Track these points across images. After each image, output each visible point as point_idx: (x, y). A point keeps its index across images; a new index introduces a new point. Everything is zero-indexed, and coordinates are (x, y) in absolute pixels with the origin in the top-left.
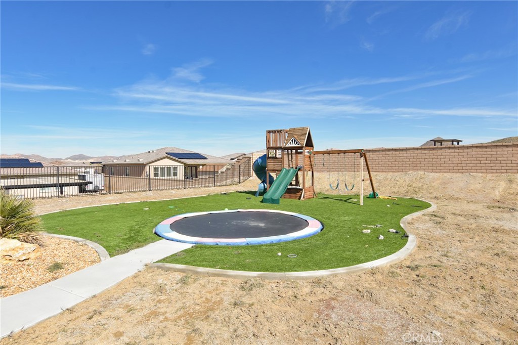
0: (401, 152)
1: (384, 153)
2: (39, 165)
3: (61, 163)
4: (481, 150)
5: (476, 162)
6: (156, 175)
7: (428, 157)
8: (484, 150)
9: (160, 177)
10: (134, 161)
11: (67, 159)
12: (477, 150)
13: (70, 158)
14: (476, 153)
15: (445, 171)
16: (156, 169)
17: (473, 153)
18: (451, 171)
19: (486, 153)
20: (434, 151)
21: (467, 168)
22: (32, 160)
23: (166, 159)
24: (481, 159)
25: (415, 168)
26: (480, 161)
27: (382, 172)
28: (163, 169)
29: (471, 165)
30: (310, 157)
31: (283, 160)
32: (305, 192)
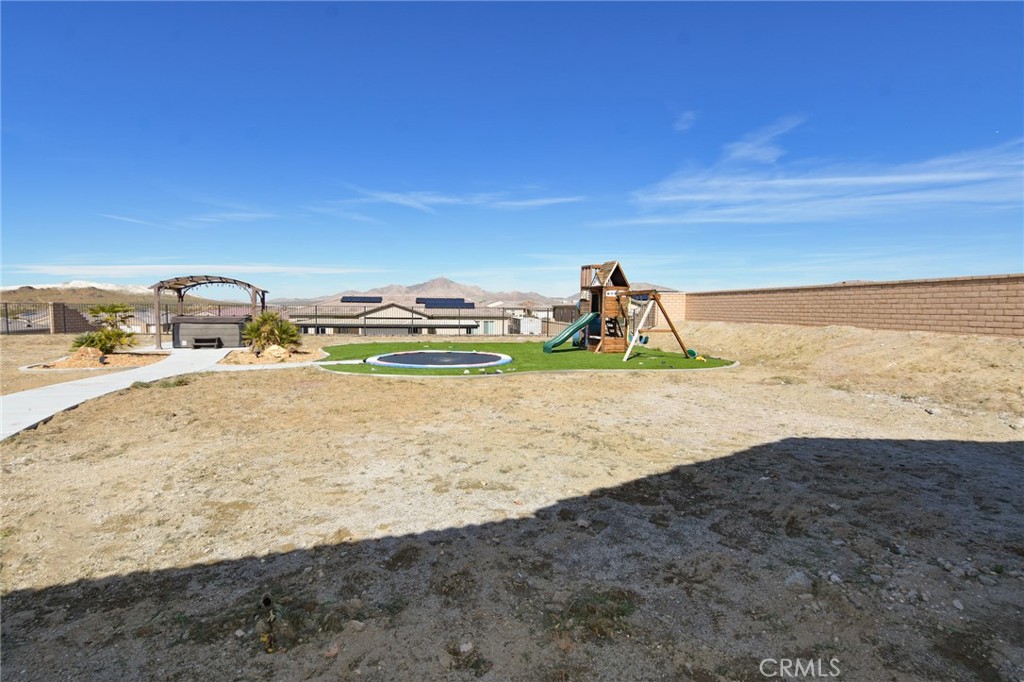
0: (838, 292)
1: (815, 293)
2: (471, 306)
4: (954, 289)
5: (945, 311)
7: (873, 301)
8: (959, 288)
12: (948, 289)
14: (945, 295)
15: (897, 326)
17: (940, 295)
18: (906, 327)
19: (961, 295)
20: (883, 291)
21: (930, 322)
24: (952, 306)
25: (855, 320)
26: (952, 309)
27: (812, 325)
29: (937, 317)
30: (618, 300)
31: (590, 303)
32: (604, 344)
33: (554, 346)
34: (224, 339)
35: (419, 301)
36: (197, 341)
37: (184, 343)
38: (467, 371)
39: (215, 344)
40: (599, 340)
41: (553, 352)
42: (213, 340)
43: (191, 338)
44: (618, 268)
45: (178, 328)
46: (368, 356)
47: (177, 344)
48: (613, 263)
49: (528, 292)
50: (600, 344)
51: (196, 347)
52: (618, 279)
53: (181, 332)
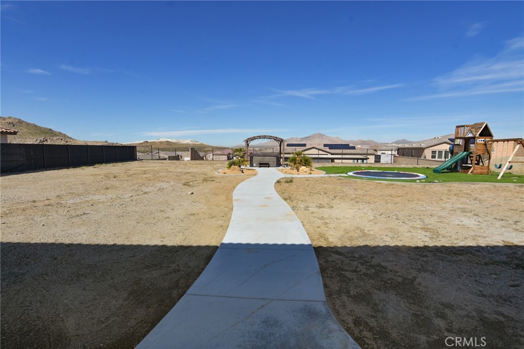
2: (354, 148)
3: (378, 146)
6: (433, 157)
9: (436, 159)
10: (418, 146)
11: (392, 143)
13: (394, 143)
16: (434, 152)
22: (351, 145)
23: (445, 144)
28: (440, 152)
30: (485, 144)
31: (463, 146)
32: (474, 169)
33: (442, 170)
34: (270, 163)
35: (325, 145)
36: (260, 164)
37: (255, 165)
38: (418, 181)
39: (268, 165)
40: (471, 167)
41: (442, 173)
42: (266, 164)
43: (258, 163)
44: (486, 126)
45: (253, 158)
46: (348, 172)
47: (252, 165)
48: (482, 124)
49: (367, 140)
50: (472, 169)
51: (260, 167)
52: (486, 132)
53: (254, 160)
